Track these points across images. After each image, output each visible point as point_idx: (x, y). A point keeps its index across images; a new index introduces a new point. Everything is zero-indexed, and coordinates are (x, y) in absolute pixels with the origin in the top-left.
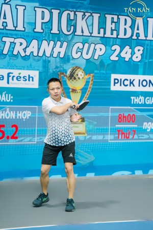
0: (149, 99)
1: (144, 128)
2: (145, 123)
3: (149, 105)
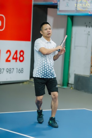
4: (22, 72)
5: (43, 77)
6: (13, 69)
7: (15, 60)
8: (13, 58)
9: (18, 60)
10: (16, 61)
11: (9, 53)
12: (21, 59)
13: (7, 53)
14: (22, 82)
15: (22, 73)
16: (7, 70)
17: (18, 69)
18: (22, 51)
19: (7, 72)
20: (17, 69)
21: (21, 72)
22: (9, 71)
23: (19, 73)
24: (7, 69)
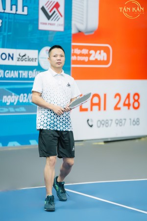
0: (8, 73)
1: (3, 101)
2: (5, 97)
3: (9, 79)
4: (138, 123)
5: (48, 127)
6: (125, 119)
7: (127, 107)
8: (125, 105)
9: (131, 107)
10: (129, 108)
11: (118, 98)
12: (136, 105)
13: (115, 97)
14: (139, 138)
15: (138, 125)
16: (117, 122)
17: (132, 120)
18: (137, 94)
19: (116, 125)
20: (130, 119)
21: (136, 123)
22: (119, 122)
23: (134, 125)
24: (117, 120)
